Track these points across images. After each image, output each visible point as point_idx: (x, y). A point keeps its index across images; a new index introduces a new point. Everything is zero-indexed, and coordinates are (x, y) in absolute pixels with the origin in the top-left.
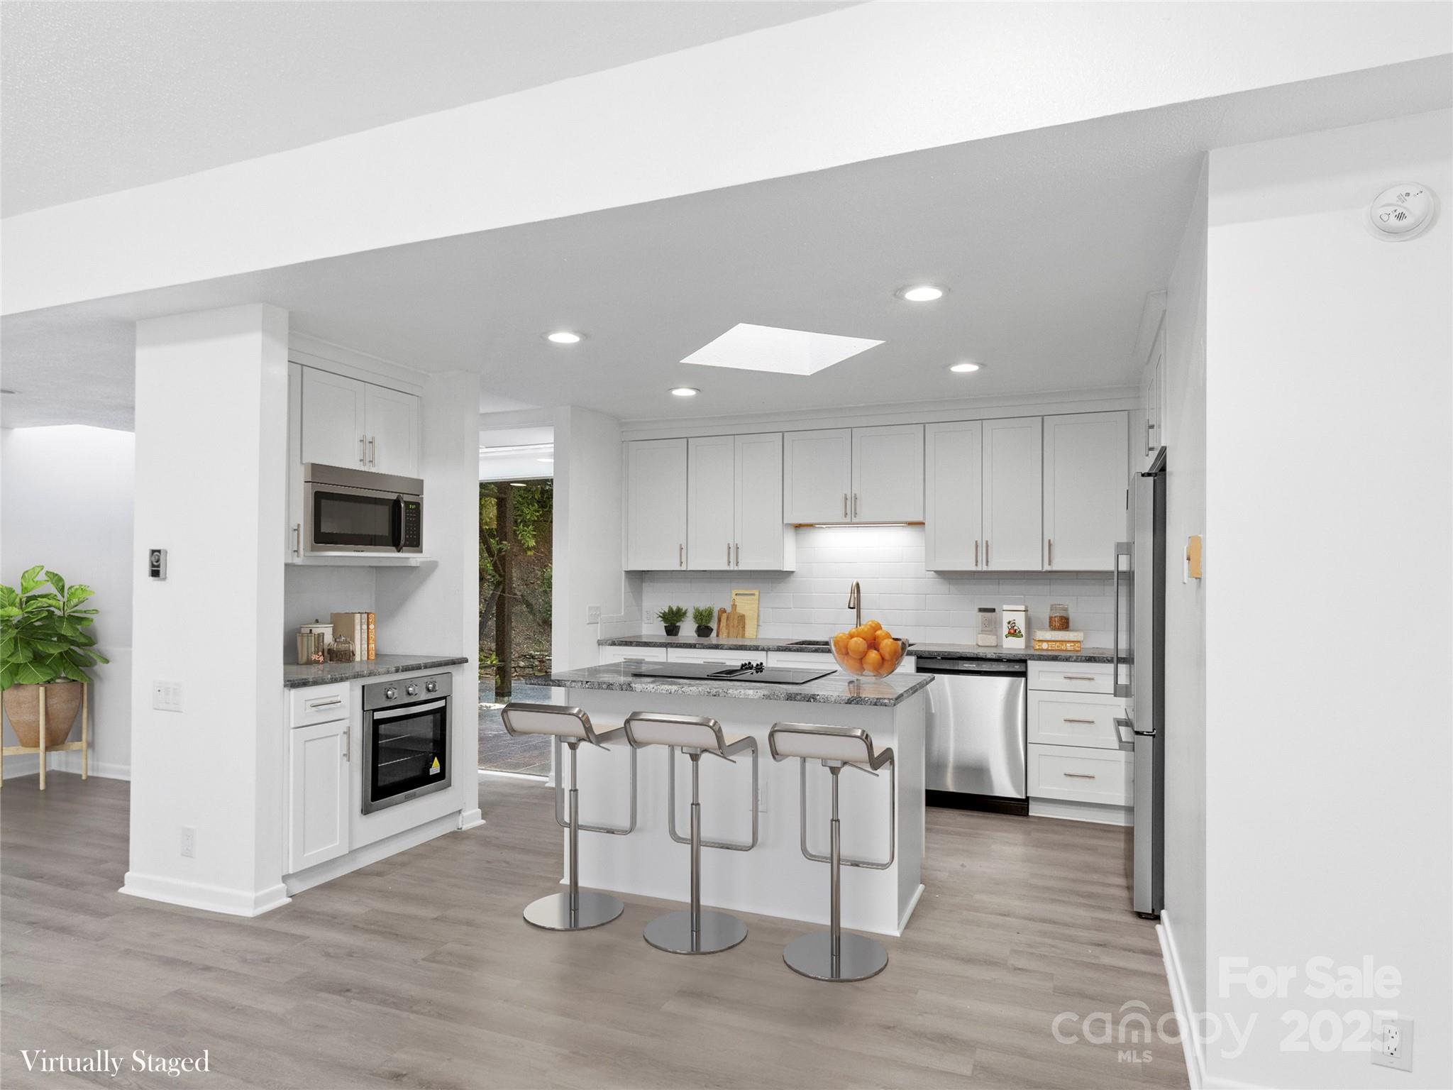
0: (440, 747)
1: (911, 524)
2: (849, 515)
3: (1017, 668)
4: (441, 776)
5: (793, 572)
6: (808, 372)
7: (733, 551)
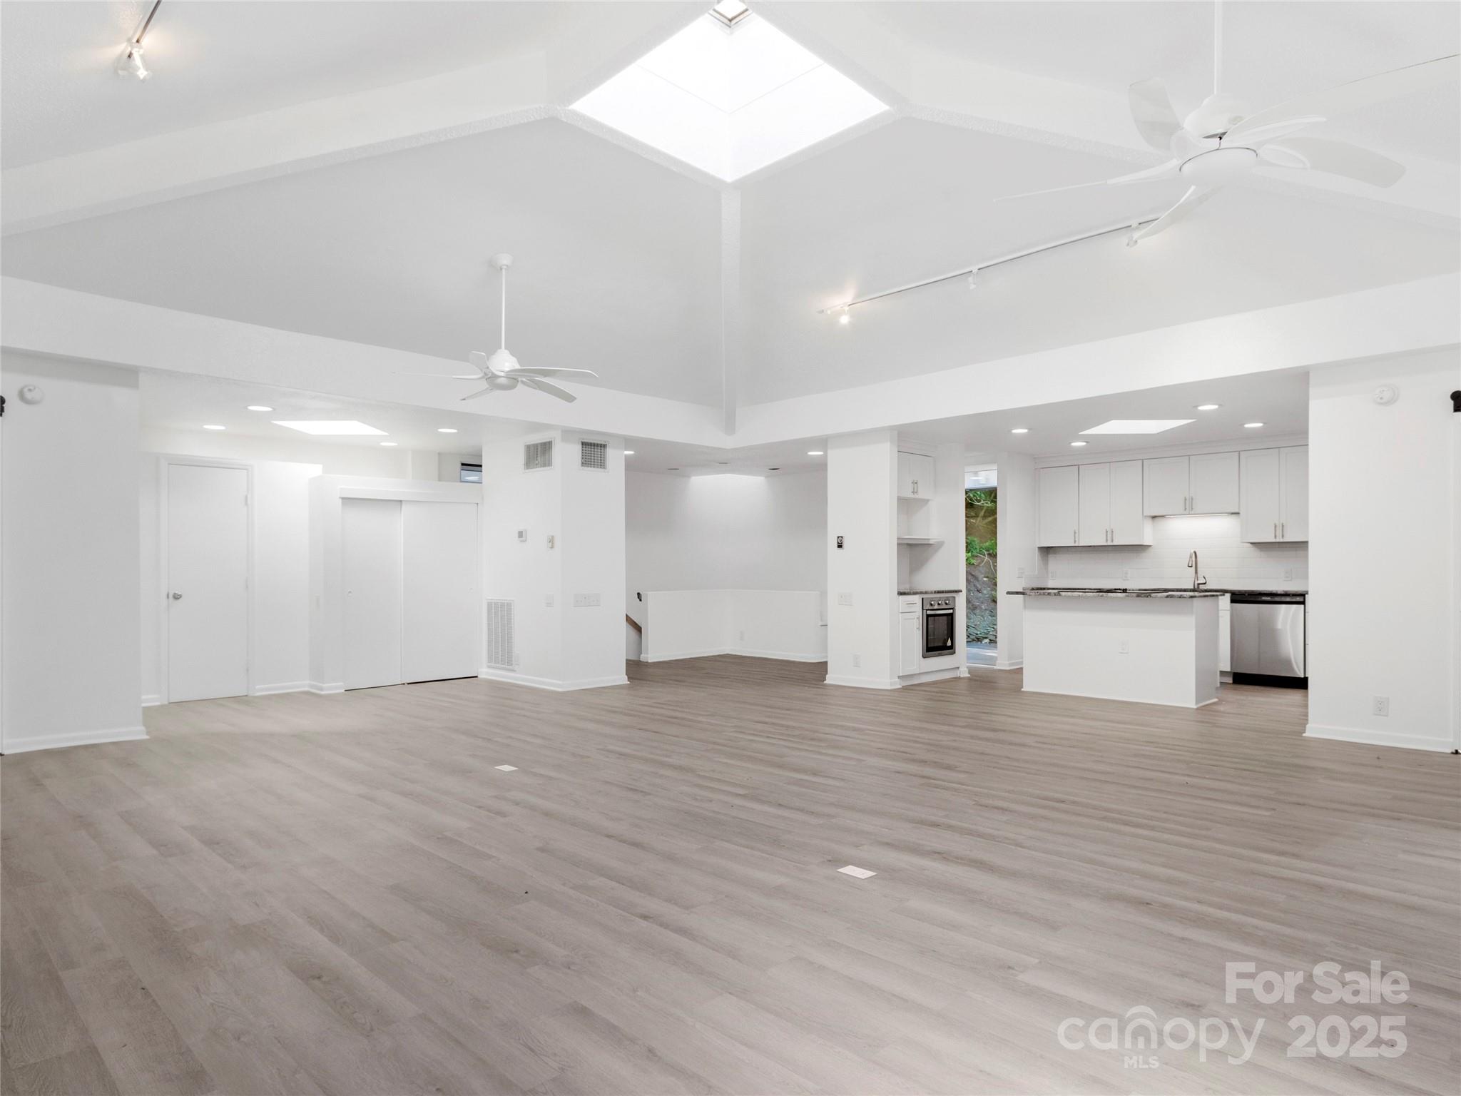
0: (951, 632)
1: (1232, 513)
2: (1187, 510)
3: (1298, 599)
4: (952, 647)
5: (1150, 546)
6: (1155, 432)
7: (1110, 533)
